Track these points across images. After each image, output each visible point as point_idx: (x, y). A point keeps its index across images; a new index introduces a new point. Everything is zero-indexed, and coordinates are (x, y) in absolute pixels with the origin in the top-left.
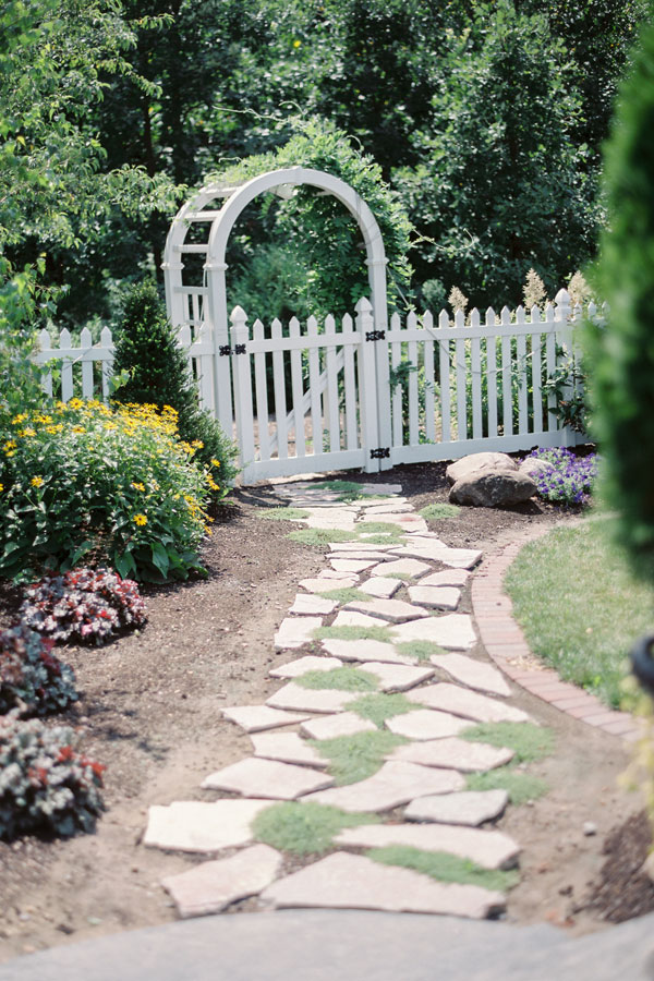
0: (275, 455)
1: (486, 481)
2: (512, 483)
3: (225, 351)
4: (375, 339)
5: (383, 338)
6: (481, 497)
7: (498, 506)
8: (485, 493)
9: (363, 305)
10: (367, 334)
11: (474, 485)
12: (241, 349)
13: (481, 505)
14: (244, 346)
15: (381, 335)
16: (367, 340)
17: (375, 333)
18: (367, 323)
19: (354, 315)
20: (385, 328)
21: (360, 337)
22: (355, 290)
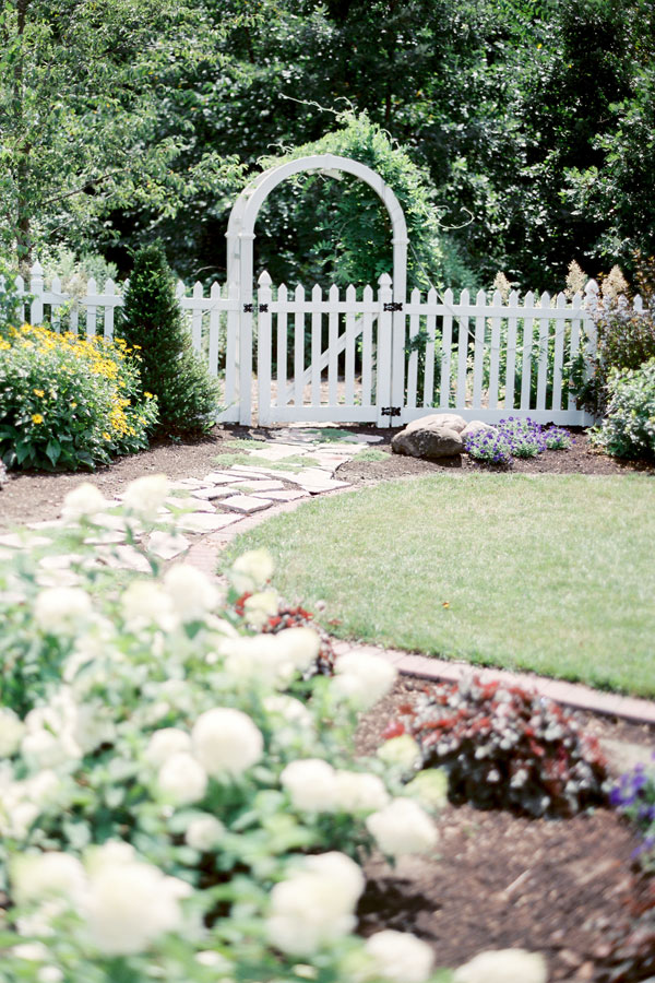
0: (291, 402)
1: (418, 434)
2: (436, 438)
3: (248, 308)
4: (392, 310)
5: (401, 309)
6: (412, 448)
7: (423, 457)
8: (416, 445)
9: (384, 279)
10: (385, 305)
11: (407, 437)
12: (264, 308)
13: (410, 455)
14: (266, 306)
15: (398, 307)
16: (385, 310)
17: (393, 304)
18: (385, 295)
19: (376, 287)
20: (403, 301)
21: (379, 306)
22: (379, 266)
